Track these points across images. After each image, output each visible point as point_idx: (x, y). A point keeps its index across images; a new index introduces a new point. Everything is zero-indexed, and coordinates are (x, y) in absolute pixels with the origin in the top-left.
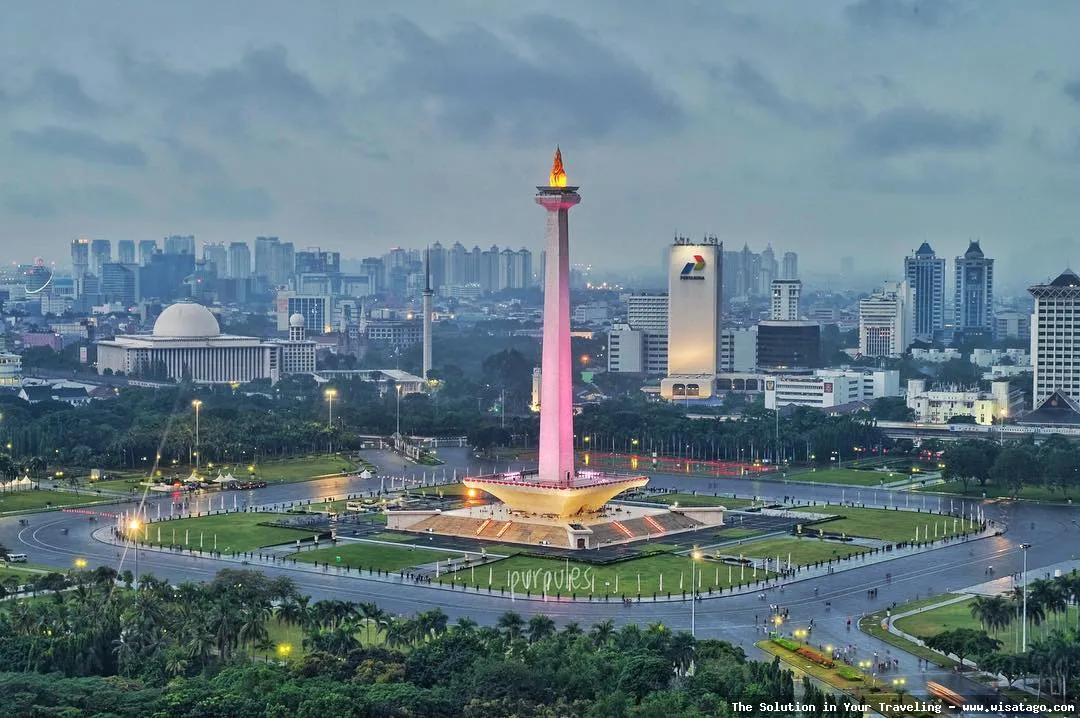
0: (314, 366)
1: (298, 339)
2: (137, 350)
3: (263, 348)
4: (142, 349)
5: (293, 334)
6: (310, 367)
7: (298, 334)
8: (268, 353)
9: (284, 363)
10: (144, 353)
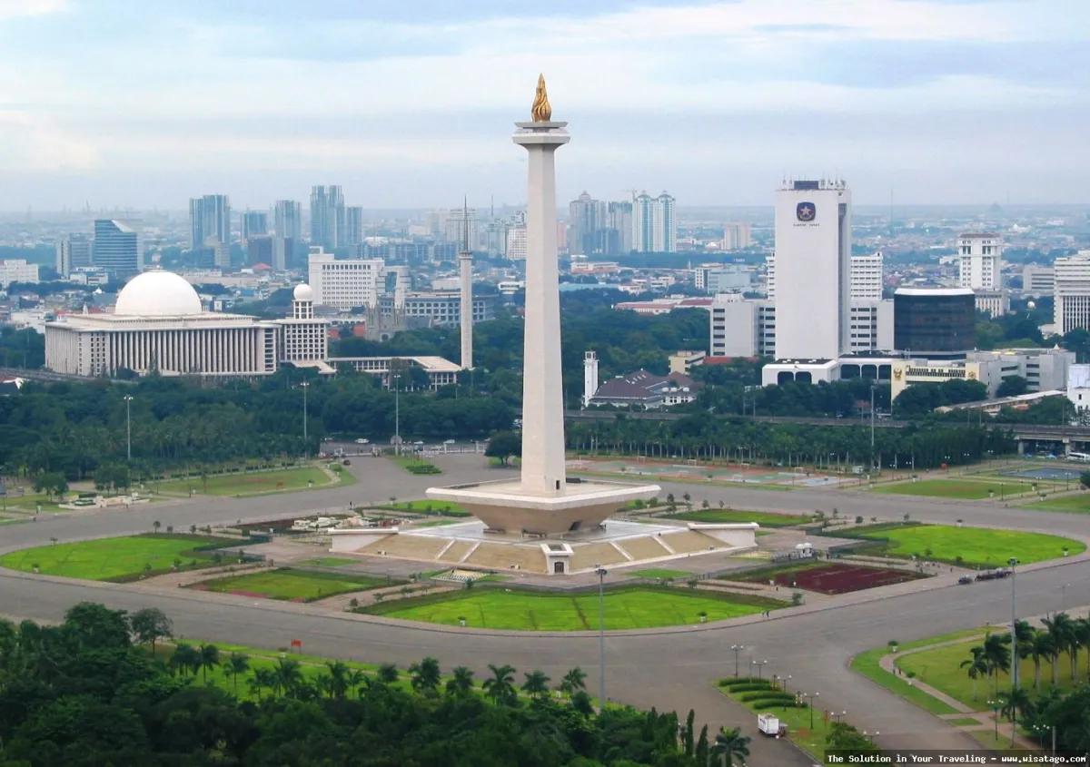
0: (325, 351)
1: (304, 317)
2: (92, 333)
3: (256, 330)
4: (98, 333)
5: (297, 310)
6: (320, 353)
7: (304, 310)
8: (262, 336)
9: (286, 349)
10: (101, 337)
